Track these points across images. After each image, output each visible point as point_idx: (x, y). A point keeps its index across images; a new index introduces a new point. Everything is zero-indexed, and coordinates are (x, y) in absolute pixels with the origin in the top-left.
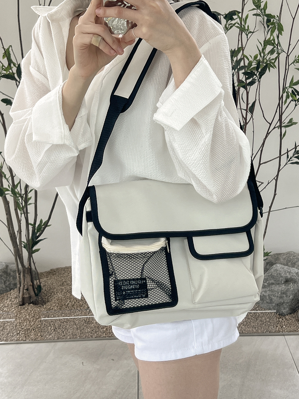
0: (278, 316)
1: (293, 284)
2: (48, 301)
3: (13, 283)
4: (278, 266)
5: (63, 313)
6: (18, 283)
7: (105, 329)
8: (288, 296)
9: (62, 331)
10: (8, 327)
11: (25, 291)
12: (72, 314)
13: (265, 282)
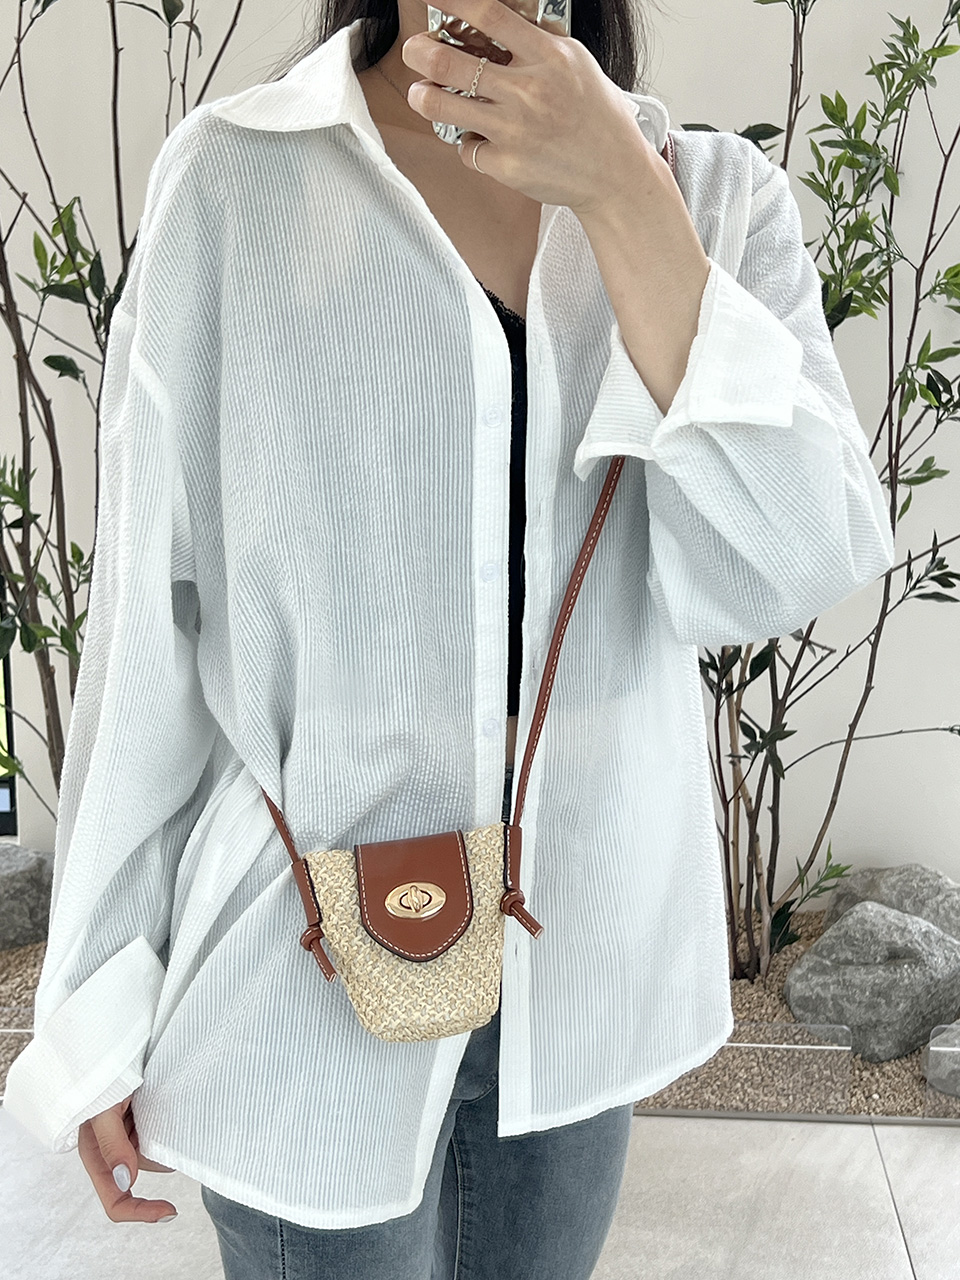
0: (859, 1061)
1: (910, 966)
4: (871, 909)
8: (894, 1004)
13: (824, 957)
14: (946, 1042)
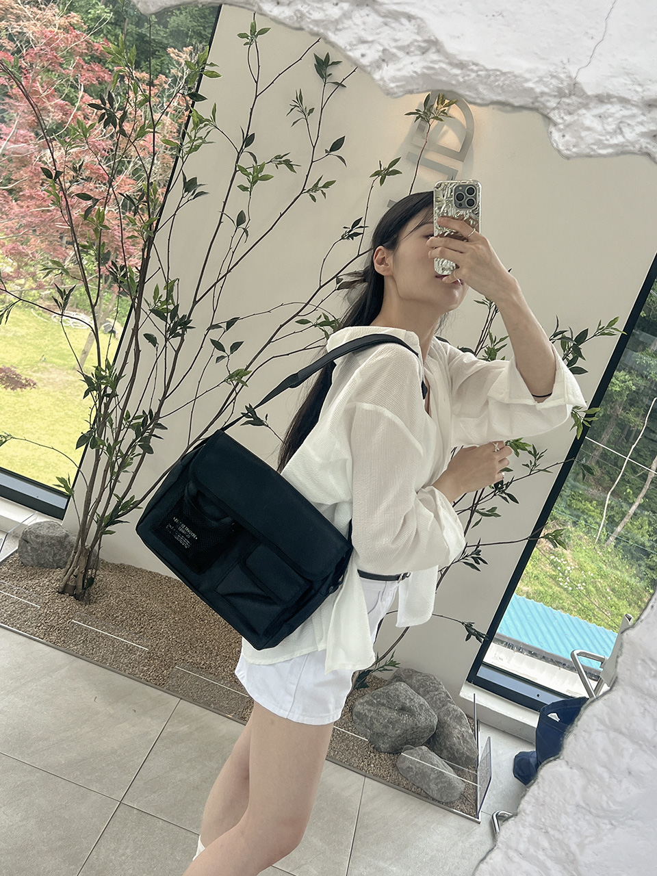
0: (372, 748)
1: (408, 716)
2: (95, 602)
3: (64, 559)
4: (403, 686)
5: (105, 625)
6: (69, 563)
7: (145, 669)
8: (395, 729)
9: (92, 646)
10: (30, 612)
11: (72, 576)
12: (116, 631)
13: (374, 699)
14: (411, 754)
